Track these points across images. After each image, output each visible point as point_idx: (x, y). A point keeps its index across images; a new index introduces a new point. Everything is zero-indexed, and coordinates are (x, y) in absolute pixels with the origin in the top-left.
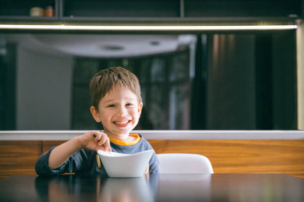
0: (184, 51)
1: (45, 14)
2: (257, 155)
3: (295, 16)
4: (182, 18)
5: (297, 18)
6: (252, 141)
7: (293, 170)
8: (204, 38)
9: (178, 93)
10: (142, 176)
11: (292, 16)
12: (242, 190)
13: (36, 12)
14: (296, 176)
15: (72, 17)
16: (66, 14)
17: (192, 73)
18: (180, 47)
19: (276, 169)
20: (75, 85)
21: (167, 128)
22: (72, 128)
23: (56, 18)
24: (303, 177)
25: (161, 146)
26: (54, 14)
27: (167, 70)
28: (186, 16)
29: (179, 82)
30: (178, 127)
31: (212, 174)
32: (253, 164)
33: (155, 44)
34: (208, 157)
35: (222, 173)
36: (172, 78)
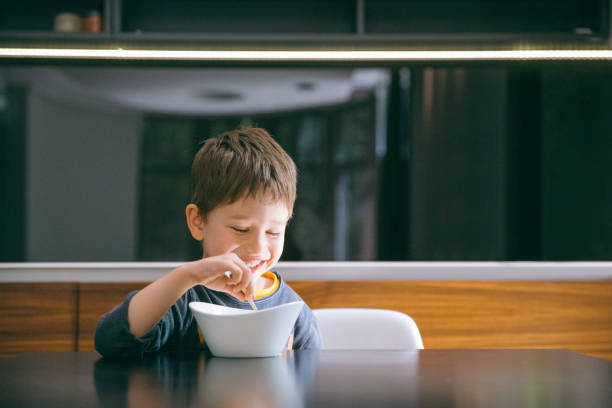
0: (363, 102)
1: (84, 28)
2: (511, 312)
3: (587, 31)
4: (361, 35)
5: (591, 36)
6: (501, 283)
7: (583, 343)
8: (405, 76)
9: (352, 187)
10: (280, 354)
11: (582, 31)
12: (481, 384)
13: (66, 23)
14: (589, 355)
15: (138, 34)
16: (127, 26)
17: (381, 147)
18: (356, 93)
19: (549, 340)
20: (145, 171)
21: (330, 258)
22: (140, 258)
23: (106, 35)
24: (608, 357)
25: (318, 294)
26: (102, 28)
27: (330, 141)
28: (368, 30)
29: (352, 166)
30: (353, 255)
31: (421, 351)
32: (501, 330)
33: (305, 87)
34: (412, 316)
35: (439, 347)
36: (341, 156)
